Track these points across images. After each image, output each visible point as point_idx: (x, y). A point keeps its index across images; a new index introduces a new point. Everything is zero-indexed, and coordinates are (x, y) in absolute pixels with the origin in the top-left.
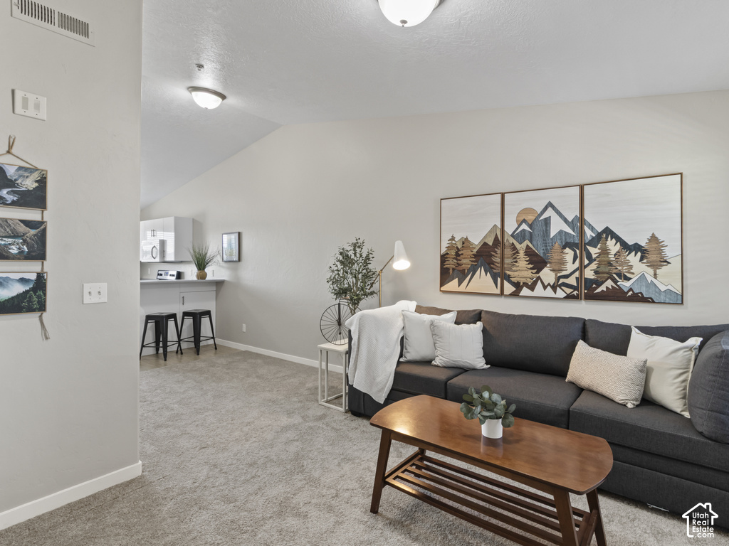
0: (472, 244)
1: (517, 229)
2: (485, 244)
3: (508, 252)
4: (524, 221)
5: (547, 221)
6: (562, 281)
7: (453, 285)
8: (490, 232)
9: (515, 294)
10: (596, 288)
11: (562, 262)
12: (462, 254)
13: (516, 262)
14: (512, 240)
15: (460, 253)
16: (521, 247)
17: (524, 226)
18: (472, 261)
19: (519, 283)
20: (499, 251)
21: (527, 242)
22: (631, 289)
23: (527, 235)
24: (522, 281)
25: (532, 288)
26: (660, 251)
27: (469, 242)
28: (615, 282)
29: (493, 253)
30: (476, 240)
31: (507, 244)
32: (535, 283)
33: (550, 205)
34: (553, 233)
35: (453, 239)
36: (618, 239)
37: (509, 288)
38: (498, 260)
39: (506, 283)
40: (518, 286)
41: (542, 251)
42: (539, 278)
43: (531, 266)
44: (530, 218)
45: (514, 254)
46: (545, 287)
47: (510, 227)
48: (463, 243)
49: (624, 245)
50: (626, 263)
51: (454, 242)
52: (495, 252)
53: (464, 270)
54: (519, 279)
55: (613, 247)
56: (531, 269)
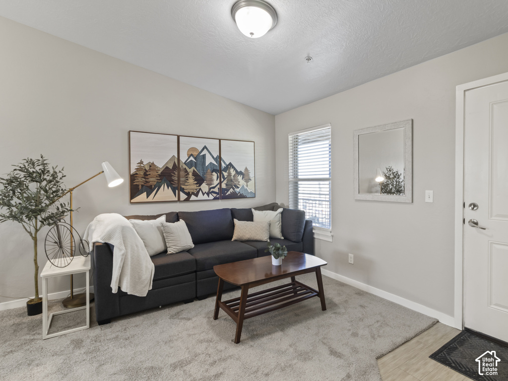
0: (157, 167)
1: (188, 159)
2: (167, 168)
3: (182, 173)
4: (192, 155)
5: (204, 156)
6: (212, 190)
7: (143, 197)
8: (170, 160)
9: (187, 200)
10: (227, 193)
11: (212, 180)
12: (150, 174)
13: (187, 180)
14: (185, 166)
15: (148, 173)
16: (190, 171)
17: (192, 158)
18: (158, 180)
19: (189, 193)
20: (176, 173)
21: (193, 168)
22: (239, 192)
23: (194, 164)
24: (191, 191)
25: (197, 195)
26: (248, 175)
27: (155, 166)
28: (234, 189)
29: (173, 174)
30: (161, 164)
31: (181, 168)
32: (198, 192)
33: (205, 147)
34: (207, 163)
35: (141, 162)
36: (235, 169)
37: (183, 196)
38: (176, 179)
39: (181, 193)
40: (189, 195)
41: (202, 174)
42: (200, 189)
43: (196, 182)
44: (195, 154)
45: (186, 175)
46: (203, 194)
47: (184, 158)
48: (150, 166)
49: (236, 171)
50: (237, 180)
51: (142, 165)
52: (174, 173)
53: (152, 186)
54: (189, 190)
55: (233, 172)
56: (196, 184)
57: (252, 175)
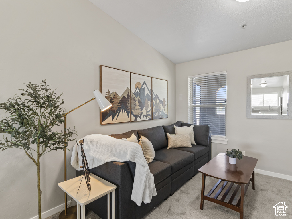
0: (119, 96)
1: (136, 91)
2: (124, 97)
3: (133, 101)
4: (138, 88)
5: (144, 88)
6: (148, 113)
7: (109, 120)
8: (126, 90)
9: (135, 121)
10: (155, 115)
11: (148, 106)
12: (114, 101)
13: (135, 106)
14: (134, 96)
15: (113, 101)
16: (137, 99)
17: (138, 90)
18: (119, 106)
19: (136, 115)
20: (129, 101)
21: (138, 97)
22: (161, 115)
23: (139, 94)
24: (137, 114)
25: (140, 117)
26: (165, 103)
27: (117, 95)
28: (158, 112)
29: (127, 102)
30: (120, 94)
31: (132, 97)
32: (141, 115)
33: (145, 83)
34: (146, 94)
35: (109, 92)
37: (133, 118)
38: (129, 105)
39: (132, 116)
40: (136, 117)
41: (143, 101)
42: (142, 113)
43: (140, 108)
44: (140, 87)
45: (135, 102)
46: (144, 117)
47: (133, 90)
48: (114, 95)
49: (159, 100)
50: (160, 106)
51: (109, 94)
52: (128, 101)
53: (115, 110)
54: (136, 114)
56: (140, 109)
57: (166, 103)
